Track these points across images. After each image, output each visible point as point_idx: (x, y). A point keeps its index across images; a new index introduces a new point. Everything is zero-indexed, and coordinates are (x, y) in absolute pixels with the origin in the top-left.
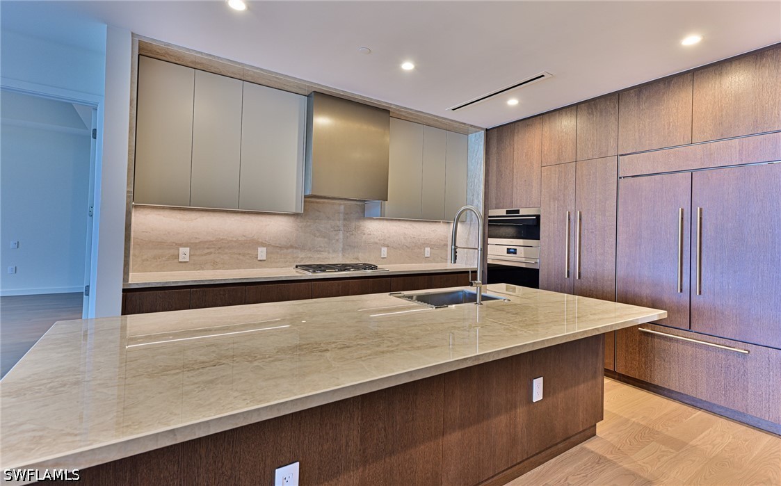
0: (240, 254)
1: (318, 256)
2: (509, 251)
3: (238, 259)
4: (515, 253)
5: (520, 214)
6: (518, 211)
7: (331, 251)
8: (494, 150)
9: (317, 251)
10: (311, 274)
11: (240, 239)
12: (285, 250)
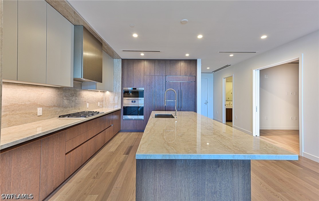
0: (26, 113)
1: (66, 110)
2: (132, 102)
3: (26, 117)
4: (135, 102)
5: (137, 89)
6: (136, 89)
7: (70, 107)
8: (126, 67)
9: (65, 107)
10: (85, 118)
11: (27, 103)
12: (51, 108)
